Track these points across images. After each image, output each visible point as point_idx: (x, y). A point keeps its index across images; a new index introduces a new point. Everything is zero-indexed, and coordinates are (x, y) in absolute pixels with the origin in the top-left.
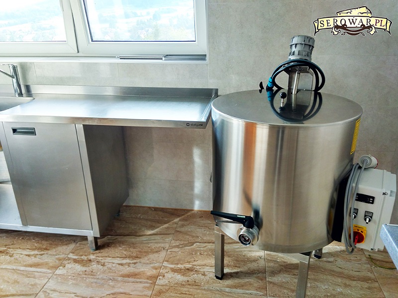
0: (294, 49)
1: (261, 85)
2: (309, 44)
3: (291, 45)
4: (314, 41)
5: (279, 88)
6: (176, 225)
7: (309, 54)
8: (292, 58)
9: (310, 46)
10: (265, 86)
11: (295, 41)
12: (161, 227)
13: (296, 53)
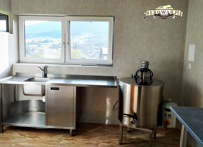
0: (143, 65)
1: (132, 75)
2: (147, 63)
3: (142, 64)
4: (149, 63)
5: (138, 77)
6: (100, 129)
7: (148, 67)
8: (143, 67)
9: (148, 64)
10: (133, 76)
11: (143, 62)
12: (95, 129)
13: (144, 66)
